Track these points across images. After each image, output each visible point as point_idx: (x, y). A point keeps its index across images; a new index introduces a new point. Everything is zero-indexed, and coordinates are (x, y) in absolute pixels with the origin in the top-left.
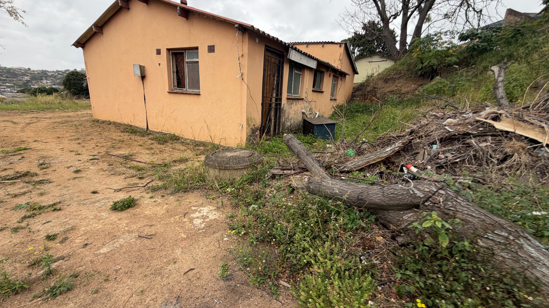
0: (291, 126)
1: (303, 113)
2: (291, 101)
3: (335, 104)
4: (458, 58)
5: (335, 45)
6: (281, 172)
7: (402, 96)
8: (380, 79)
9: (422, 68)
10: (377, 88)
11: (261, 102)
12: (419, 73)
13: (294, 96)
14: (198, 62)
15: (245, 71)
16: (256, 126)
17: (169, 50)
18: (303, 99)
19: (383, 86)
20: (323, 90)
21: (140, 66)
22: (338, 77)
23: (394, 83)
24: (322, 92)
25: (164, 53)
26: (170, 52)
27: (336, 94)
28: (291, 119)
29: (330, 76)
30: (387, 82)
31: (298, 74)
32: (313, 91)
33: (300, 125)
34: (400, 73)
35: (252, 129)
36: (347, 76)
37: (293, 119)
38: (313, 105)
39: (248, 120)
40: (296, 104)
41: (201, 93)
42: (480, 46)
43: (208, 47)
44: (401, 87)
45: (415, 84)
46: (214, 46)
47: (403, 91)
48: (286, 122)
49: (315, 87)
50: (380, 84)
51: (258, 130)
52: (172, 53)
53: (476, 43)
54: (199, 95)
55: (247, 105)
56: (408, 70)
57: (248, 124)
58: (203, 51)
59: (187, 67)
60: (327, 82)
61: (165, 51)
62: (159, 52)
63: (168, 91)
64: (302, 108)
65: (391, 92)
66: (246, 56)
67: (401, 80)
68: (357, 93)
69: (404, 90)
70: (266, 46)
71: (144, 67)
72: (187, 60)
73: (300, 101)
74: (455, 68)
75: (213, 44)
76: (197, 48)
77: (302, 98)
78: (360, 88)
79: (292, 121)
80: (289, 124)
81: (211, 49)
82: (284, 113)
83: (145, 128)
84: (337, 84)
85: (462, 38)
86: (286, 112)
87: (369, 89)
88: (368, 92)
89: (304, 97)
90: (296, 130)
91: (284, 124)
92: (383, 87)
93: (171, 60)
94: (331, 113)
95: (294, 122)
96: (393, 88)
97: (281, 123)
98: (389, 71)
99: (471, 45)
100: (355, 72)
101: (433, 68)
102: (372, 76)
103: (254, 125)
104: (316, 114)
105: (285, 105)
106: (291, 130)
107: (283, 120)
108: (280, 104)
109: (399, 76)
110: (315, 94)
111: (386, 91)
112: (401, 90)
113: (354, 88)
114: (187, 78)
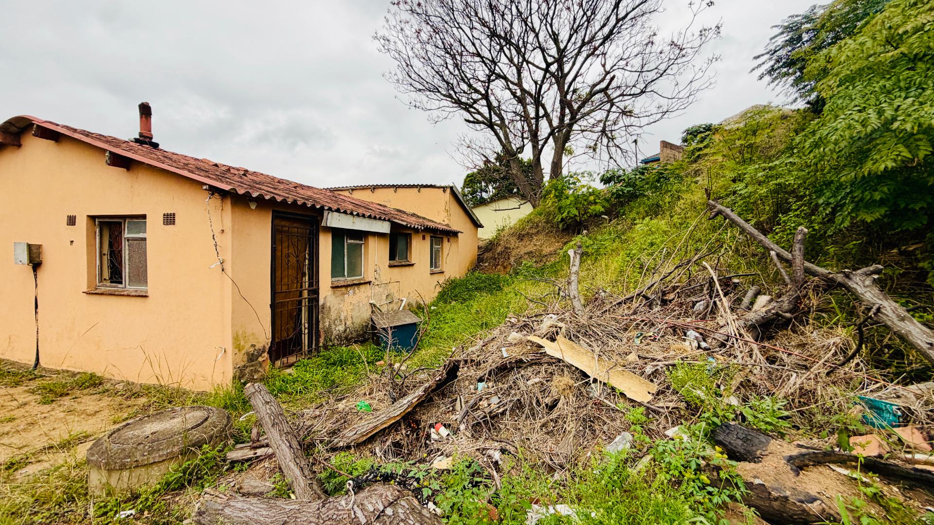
0: (345, 330)
1: (373, 305)
2: (344, 289)
3: (442, 279)
4: (603, 207)
5: (436, 190)
6: (250, 454)
7: (544, 260)
8: (512, 235)
9: (562, 220)
10: (510, 248)
11: (270, 303)
12: (561, 226)
13: (350, 280)
14: (144, 239)
15: (228, 256)
16: (259, 346)
17: (92, 218)
18: (369, 283)
19: (517, 245)
20: (413, 262)
21: (29, 246)
22: (442, 238)
23: (531, 241)
24: (412, 265)
25: (82, 223)
26: (97, 220)
27: (442, 262)
28: (345, 319)
29: (424, 238)
30: (522, 240)
31: (357, 245)
32: (390, 266)
33: (367, 326)
34: (537, 226)
35: (248, 354)
36: (459, 234)
37: (350, 319)
38: (393, 289)
39: (236, 339)
40: (354, 293)
41: (148, 294)
42: (626, 192)
43: (164, 215)
44: (541, 247)
45: (558, 242)
46: (174, 214)
47: (544, 253)
48: (333, 326)
49: (397, 259)
50: (513, 242)
51: (263, 352)
52: (100, 222)
53: (619, 188)
54: (146, 296)
55: (233, 312)
56: (547, 223)
57: (238, 347)
58: (154, 222)
59: (127, 247)
60: (420, 249)
61: (85, 219)
62: (72, 221)
63: (85, 290)
64: (368, 297)
65: (530, 253)
66: (229, 232)
67: (541, 237)
68: (487, 255)
69: (546, 250)
70: (273, 212)
71: (40, 246)
72: (126, 235)
73: (362, 288)
74: (604, 218)
75: (172, 212)
76: (144, 217)
77: (367, 280)
78: (490, 247)
79: (349, 323)
80: (341, 328)
81: (169, 219)
82: (326, 312)
83: (32, 362)
84: (442, 248)
85: (606, 180)
86: (332, 310)
87: (499, 249)
88: (499, 254)
89: (373, 280)
90: (358, 336)
91: (328, 331)
92: (518, 247)
93: (98, 233)
94: (436, 294)
95: (353, 323)
96: (531, 248)
97: (322, 331)
98: (523, 224)
99: (614, 191)
100: (477, 225)
101: (576, 220)
102: (503, 230)
103: (253, 346)
104: (402, 301)
105: (329, 299)
106: (346, 338)
107: (327, 324)
108: (317, 300)
109: (536, 230)
110: (396, 270)
111: (522, 253)
112: (542, 251)
113: (479, 248)
114: (127, 266)
